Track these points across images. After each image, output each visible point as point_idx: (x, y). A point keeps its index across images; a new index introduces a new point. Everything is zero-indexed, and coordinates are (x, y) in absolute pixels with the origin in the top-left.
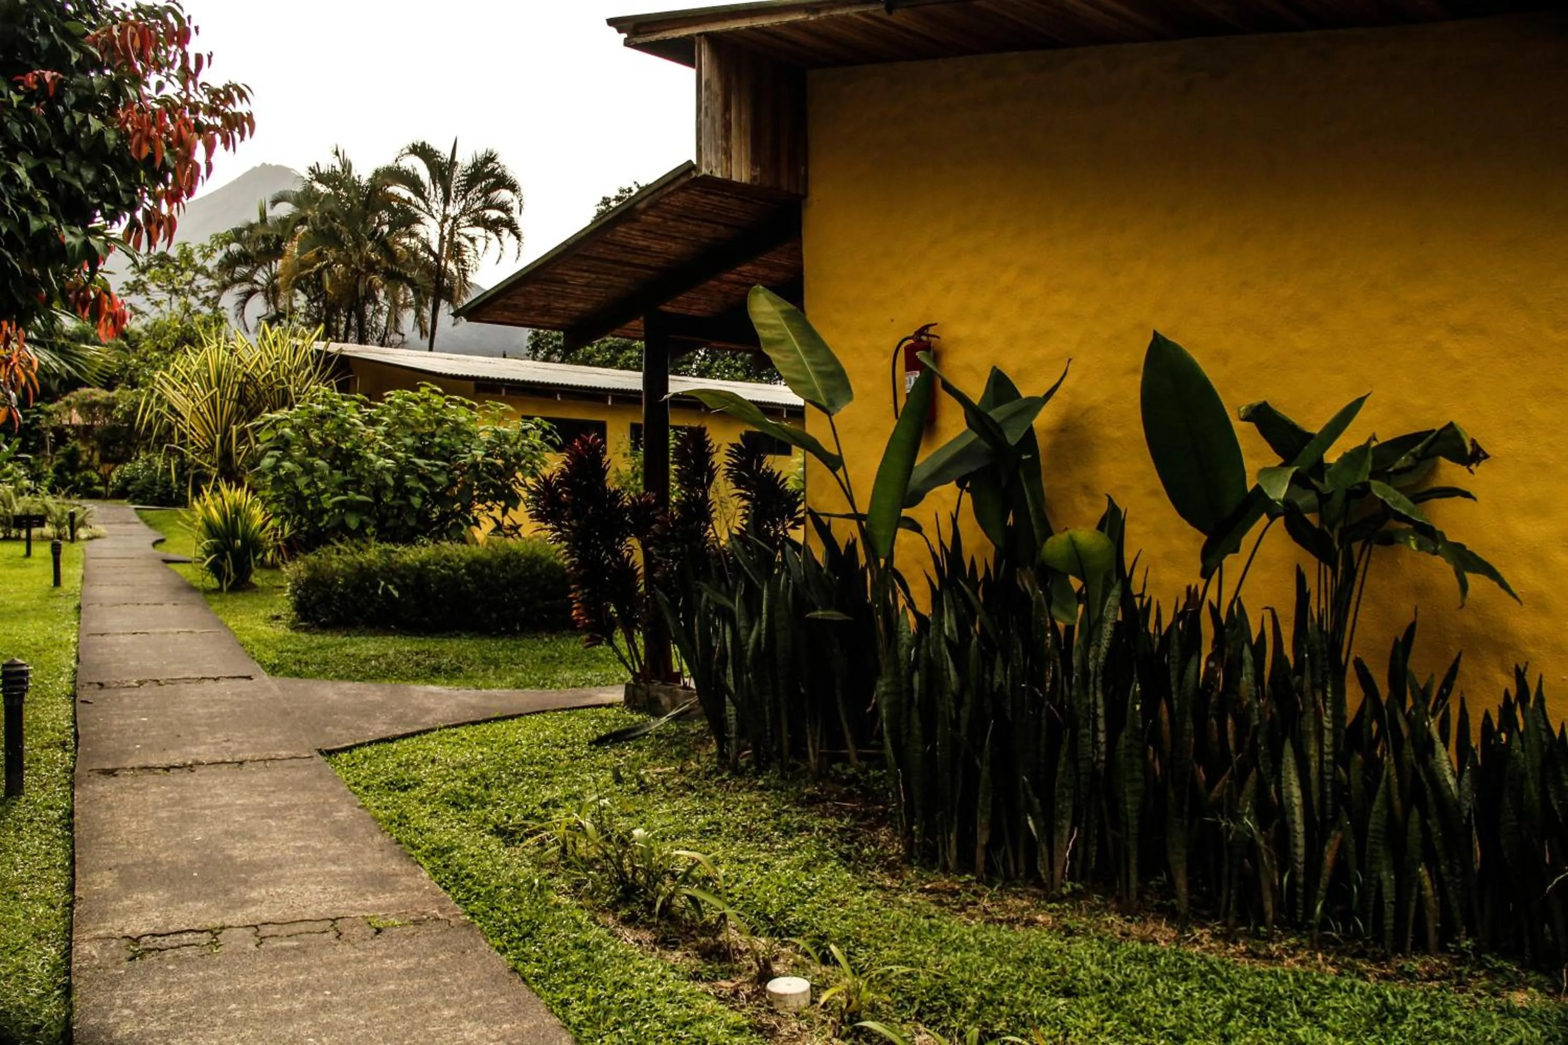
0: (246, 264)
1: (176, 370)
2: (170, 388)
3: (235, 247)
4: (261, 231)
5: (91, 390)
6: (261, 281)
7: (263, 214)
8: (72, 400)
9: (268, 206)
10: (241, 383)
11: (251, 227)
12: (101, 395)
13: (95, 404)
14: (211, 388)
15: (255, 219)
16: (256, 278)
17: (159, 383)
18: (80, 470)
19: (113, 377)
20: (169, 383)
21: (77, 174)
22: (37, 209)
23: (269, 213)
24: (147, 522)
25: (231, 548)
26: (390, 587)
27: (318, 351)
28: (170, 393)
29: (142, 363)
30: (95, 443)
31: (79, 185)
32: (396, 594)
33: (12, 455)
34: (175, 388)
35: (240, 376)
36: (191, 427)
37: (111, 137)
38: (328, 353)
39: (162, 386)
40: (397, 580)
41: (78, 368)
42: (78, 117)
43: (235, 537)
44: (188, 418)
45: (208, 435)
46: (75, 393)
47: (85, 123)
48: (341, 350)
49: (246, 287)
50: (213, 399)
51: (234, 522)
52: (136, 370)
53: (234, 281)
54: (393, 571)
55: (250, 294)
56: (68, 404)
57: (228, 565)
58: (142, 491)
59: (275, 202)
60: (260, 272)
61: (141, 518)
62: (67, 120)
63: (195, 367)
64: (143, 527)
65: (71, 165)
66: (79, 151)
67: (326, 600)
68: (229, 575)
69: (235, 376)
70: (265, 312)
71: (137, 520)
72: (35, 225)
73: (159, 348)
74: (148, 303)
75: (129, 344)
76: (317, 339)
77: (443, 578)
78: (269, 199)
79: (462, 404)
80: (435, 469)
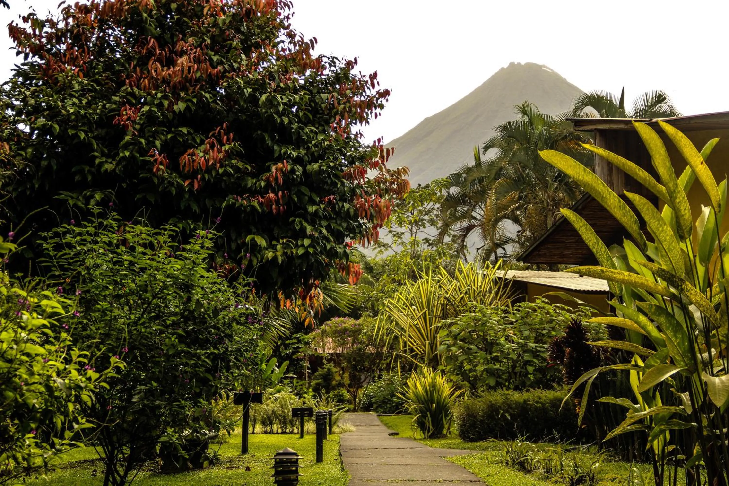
0: (464, 203)
1: (399, 298)
2: (395, 310)
3: (454, 190)
4: (476, 175)
5: (341, 319)
6: (478, 217)
7: (478, 158)
8: (327, 328)
9: (481, 152)
10: (443, 305)
11: (469, 170)
12: (349, 322)
13: (345, 330)
14: (424, 309)
15: (472, 163)
16: (474, 214)
17: (388, 307)
18: (334, 388)
19: (360, 308)
20: (396, 307)
21: (340, 225)
22: (328, 240)
23: (483, 158)
24: (386, 425)
25: (429, 410)
26: (507, 414)
27: (500, 278)
28: (396, 315)
29: (381, 294)
30: (345, 365)
31: (341, 229)
32: (509, 418)
33: (282, 376)
34: (399, 310)
35: (442, 299)
36: (410, 336)
37: (352, 211)
38: (506, 279)
39: (390, 309)
40: (511, 411)
41: (335, 300)
42: (340, 204)
43: (432, 402)
44: (407, 329)
45: (422, 342)
46: (329, 322)
47: (343, 206)
48: (514, 277)
49: (465, 223)
50: (424, 315)
51: (432, 393)
52: (377, 300)
53: (457, 219)
54: (510, 407)
55: (469, 229)
56: (324, 331)
57: (429, 422)
58: (383, 402)
59: (486, 149)
60: (477, 209)
61: (382, 421)
62: (337, 206)
63: (412, 295)
64: (384, 428)
65: (339, 222)
66: (341, 217)
67: (473, 425)
68: (429, 428)
69: (439, 298)
70: (483, 244)
71: (378, 423)
72: (328, 247)
73: (394, 281)
74: (390, 235)
75: (373, 277)
76: (498, 269)
77: (536, 408)
78: (482, 146)
79: (563, 309)
80: (543, 350)
